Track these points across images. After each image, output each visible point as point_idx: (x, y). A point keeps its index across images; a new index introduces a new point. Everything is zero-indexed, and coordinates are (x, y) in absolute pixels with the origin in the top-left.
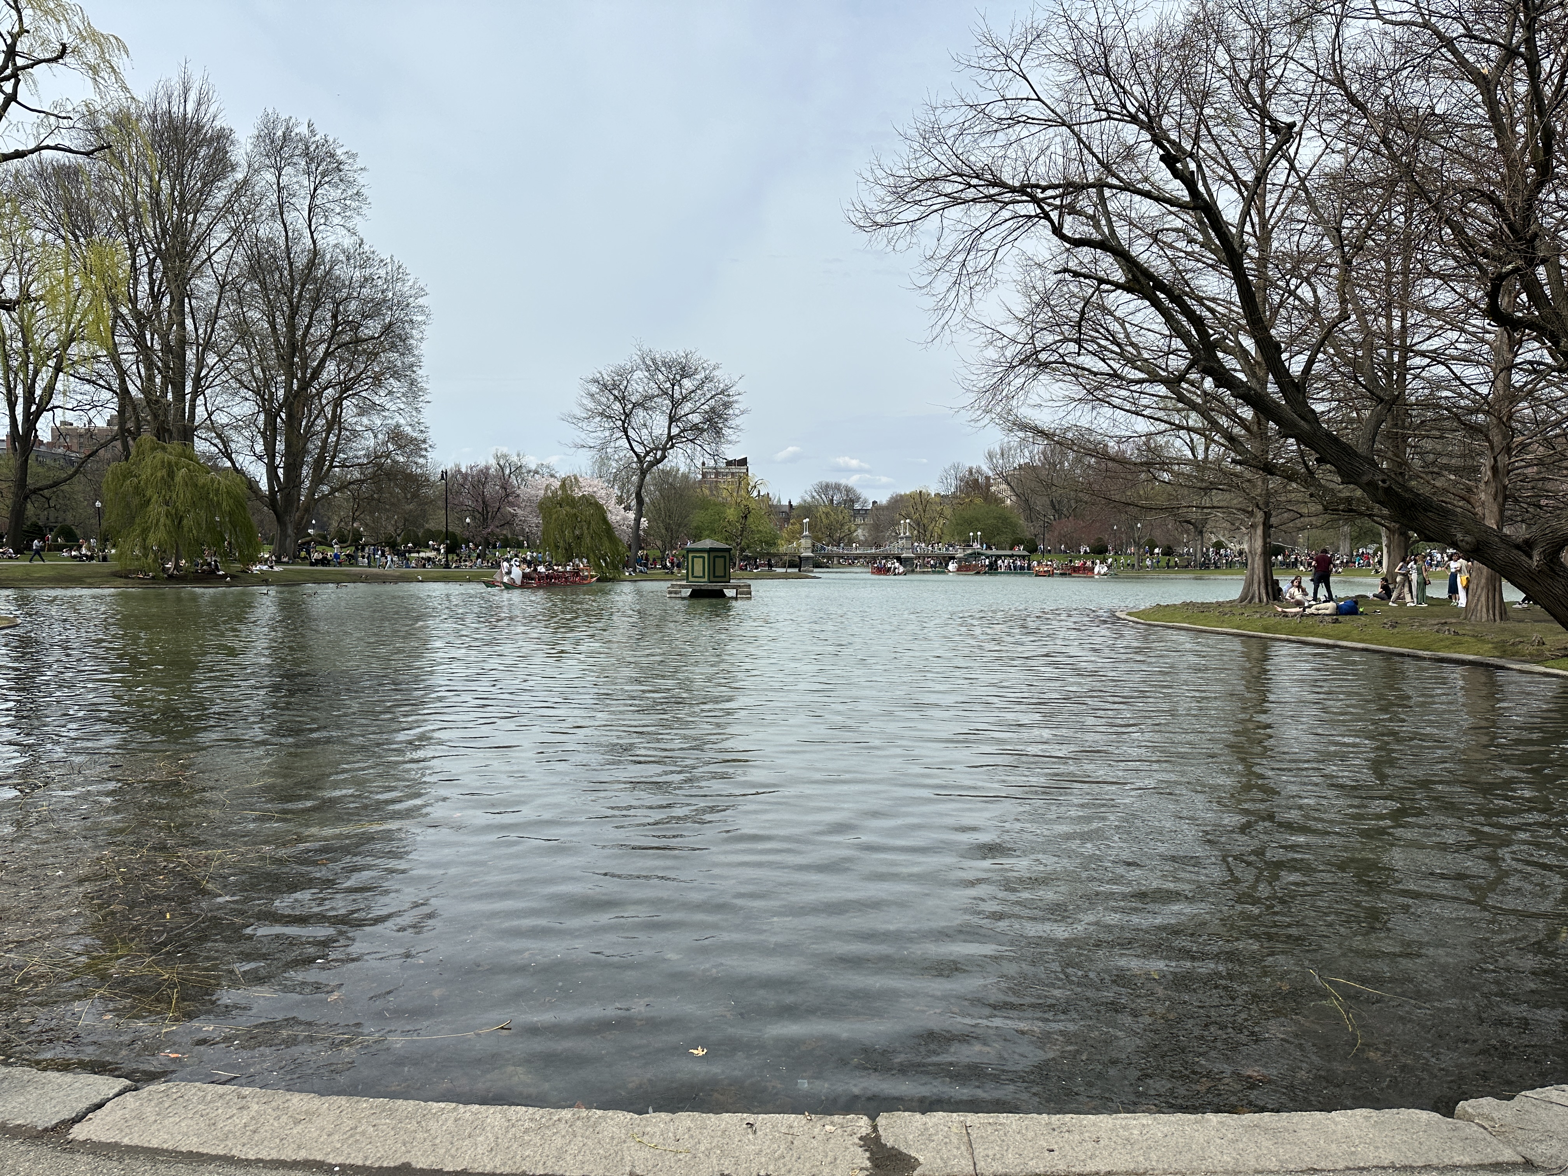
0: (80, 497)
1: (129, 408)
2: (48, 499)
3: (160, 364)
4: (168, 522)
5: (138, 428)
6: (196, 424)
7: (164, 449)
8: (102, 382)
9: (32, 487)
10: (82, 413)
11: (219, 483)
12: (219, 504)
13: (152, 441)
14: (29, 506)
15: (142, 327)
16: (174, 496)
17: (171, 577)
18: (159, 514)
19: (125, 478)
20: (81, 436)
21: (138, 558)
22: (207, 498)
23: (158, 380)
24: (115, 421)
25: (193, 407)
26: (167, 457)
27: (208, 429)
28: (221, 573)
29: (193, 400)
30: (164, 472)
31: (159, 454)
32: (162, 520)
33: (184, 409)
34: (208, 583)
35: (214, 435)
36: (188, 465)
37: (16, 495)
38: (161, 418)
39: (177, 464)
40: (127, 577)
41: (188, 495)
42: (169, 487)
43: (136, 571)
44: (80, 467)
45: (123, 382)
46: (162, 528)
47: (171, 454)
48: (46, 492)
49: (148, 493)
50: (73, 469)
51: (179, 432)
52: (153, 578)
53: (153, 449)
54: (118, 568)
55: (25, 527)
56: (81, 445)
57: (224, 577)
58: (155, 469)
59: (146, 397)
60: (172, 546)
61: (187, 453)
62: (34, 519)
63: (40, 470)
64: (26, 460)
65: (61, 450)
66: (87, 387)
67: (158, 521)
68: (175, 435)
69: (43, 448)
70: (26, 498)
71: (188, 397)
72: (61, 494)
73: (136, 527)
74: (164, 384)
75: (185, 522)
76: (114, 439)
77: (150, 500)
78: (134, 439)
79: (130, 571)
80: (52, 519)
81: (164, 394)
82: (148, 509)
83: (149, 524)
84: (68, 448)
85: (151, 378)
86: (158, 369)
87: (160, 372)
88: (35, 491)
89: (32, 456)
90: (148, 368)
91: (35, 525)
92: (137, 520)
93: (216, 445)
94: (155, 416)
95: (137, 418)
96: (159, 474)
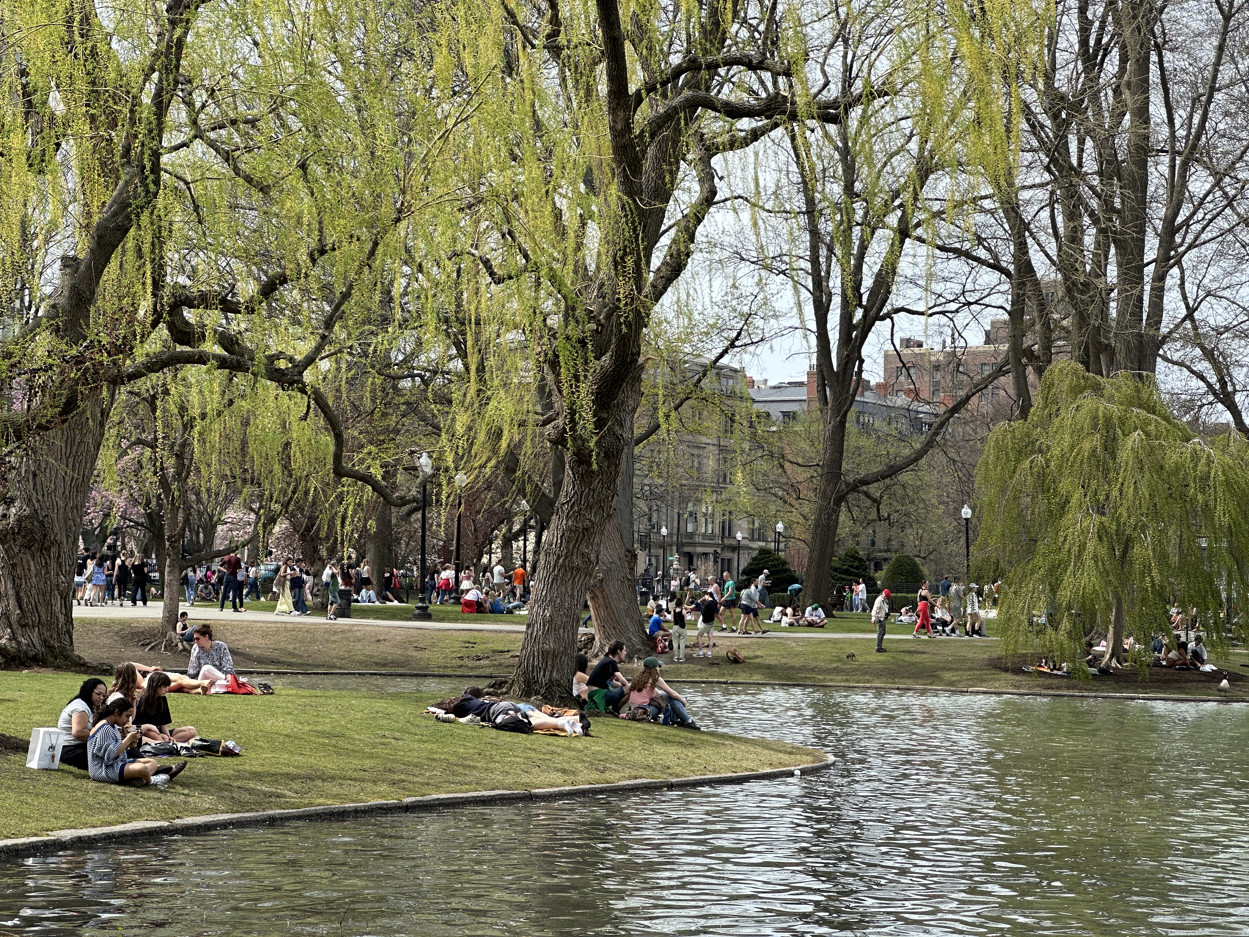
0: (932, 495)
1: (1031, 305)
2: (877, 502)
3: (1094, 203)
4: (1103, 551)
5: (1047, 346)
6: (1164, 330)
7: (1097, 389)
8: (982, 253)
9: (850, 478)
10: (944, 320)
11: (1209, 462)
12: (1208, 511)
13: (1075, 372)
14: (843, 517)
15: (1062, 126)
16: (1115, 493)
17: (1104, 672)
18: (1084, 532)
19: (1020, 454)
20: (937, 367)
21: (1041, 631)
22: (1183, 496)
23: (1089, 240)
24: (1004, 333)
25: (1158, 292)
26: (1103, 406)
27: (1187, 340)
28: (1208, 668)
29: (1160, 278)
30: (1096, 440)
31: (1088, 401)
32: (1090, 546)
33: (1140, 299)
34: (1181, 690)
35: (1198, 351)
36: (1146, 423)
37: (824, 495)
38: (1094, 322)
39: (1122, 421)
40: (1017, 671)
41: (1144, 491)
42: (1106, 472)
43: (1037, 659)
44: (936, 434)
45: (1022, 248)
46: (1089, 563)
47: (1111, 399)
48: (874, 489)
49: (1065, 485)
50: (923, 438)
51: (1129, 350)
52: (1069, 675)
53: (1076, 391)
54: (999, 652)
55: (836, 562)
56: (936, 388)
57: (1215, 677)
58: (1078, 433)
59: (1066, 278)
60: (1108, 606)
61: (1144, 396)
62: (850, 543)
63: (863, 442)
64: (842, 425)
65: (901, 400)
66: (958, 265)
67: (1082, 547)
68: (1120, 357)
69: (869, 397)
70: (841, 499)
71: (1149, 270)
72: (900, 492)
73: (1038, 560)
74: (1102, 247)
75: (1136, 550)
76: (1000, 372)
77: (1067, 501)
78: (1040, 371)
79: (1025, 659)
80: (881, 544)
81: (1100, 269)
82: (1065, 522)
83: (1063, 555)
84: (916, 394)
85: (1075, 236)
86: (1092, 214)
87: (1095, 221)
88: (854, 487)
89: (851, 416)
90: (1072, 216)
91: (853, 556)
92: (1041, 547)
93: (1202, 378)
94: (1082, 319)
95: (1046, 326)
96: (1087, 445)
